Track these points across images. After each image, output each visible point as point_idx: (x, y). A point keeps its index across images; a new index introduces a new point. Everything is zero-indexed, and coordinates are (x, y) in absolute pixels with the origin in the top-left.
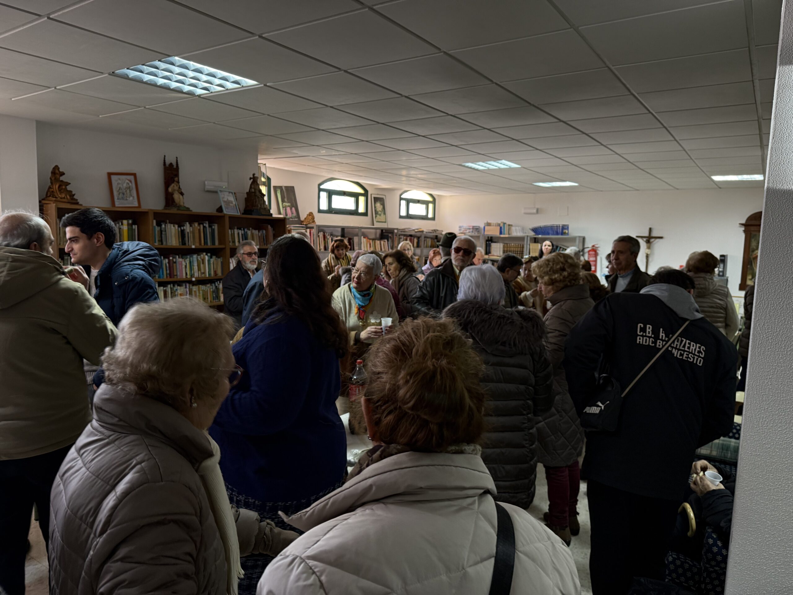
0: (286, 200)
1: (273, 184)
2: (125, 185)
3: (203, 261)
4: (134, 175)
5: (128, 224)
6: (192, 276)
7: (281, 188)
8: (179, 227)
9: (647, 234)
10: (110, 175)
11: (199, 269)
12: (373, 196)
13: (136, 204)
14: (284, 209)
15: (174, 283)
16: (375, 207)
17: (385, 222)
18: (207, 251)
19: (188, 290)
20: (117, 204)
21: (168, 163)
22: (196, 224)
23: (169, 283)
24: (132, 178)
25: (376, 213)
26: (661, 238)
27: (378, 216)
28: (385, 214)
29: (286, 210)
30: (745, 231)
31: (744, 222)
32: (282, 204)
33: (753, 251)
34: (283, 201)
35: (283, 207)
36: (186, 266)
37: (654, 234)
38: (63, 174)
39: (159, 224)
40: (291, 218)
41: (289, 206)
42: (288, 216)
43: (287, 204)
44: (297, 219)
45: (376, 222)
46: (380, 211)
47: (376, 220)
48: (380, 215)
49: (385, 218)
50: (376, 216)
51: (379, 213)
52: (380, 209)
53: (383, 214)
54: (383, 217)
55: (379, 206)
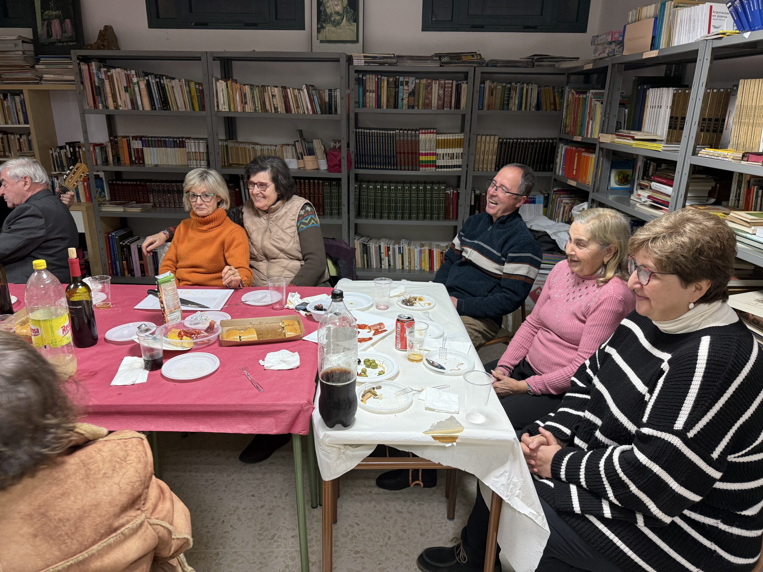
0: (52, 4)
14: (46, 23)
16: (319, 4)
17: (357, 41)
25: (322, 17)
27: (329, 28)
28: (356, 20)
32: (42, 13)
34: (44, 7)
41: (56, 17)
42: (54, 38)
43: (54, 13)
44: (75, 43)
45: (322, 42)
46: (337, 13)
47: (322, 36)
48: (337, 24)
49: (352, 30)
50: (323, 27)
51: (333, 19)
52: (339, 7)
53: (348, 20)
54: (346, 28)
55: (334, 1)
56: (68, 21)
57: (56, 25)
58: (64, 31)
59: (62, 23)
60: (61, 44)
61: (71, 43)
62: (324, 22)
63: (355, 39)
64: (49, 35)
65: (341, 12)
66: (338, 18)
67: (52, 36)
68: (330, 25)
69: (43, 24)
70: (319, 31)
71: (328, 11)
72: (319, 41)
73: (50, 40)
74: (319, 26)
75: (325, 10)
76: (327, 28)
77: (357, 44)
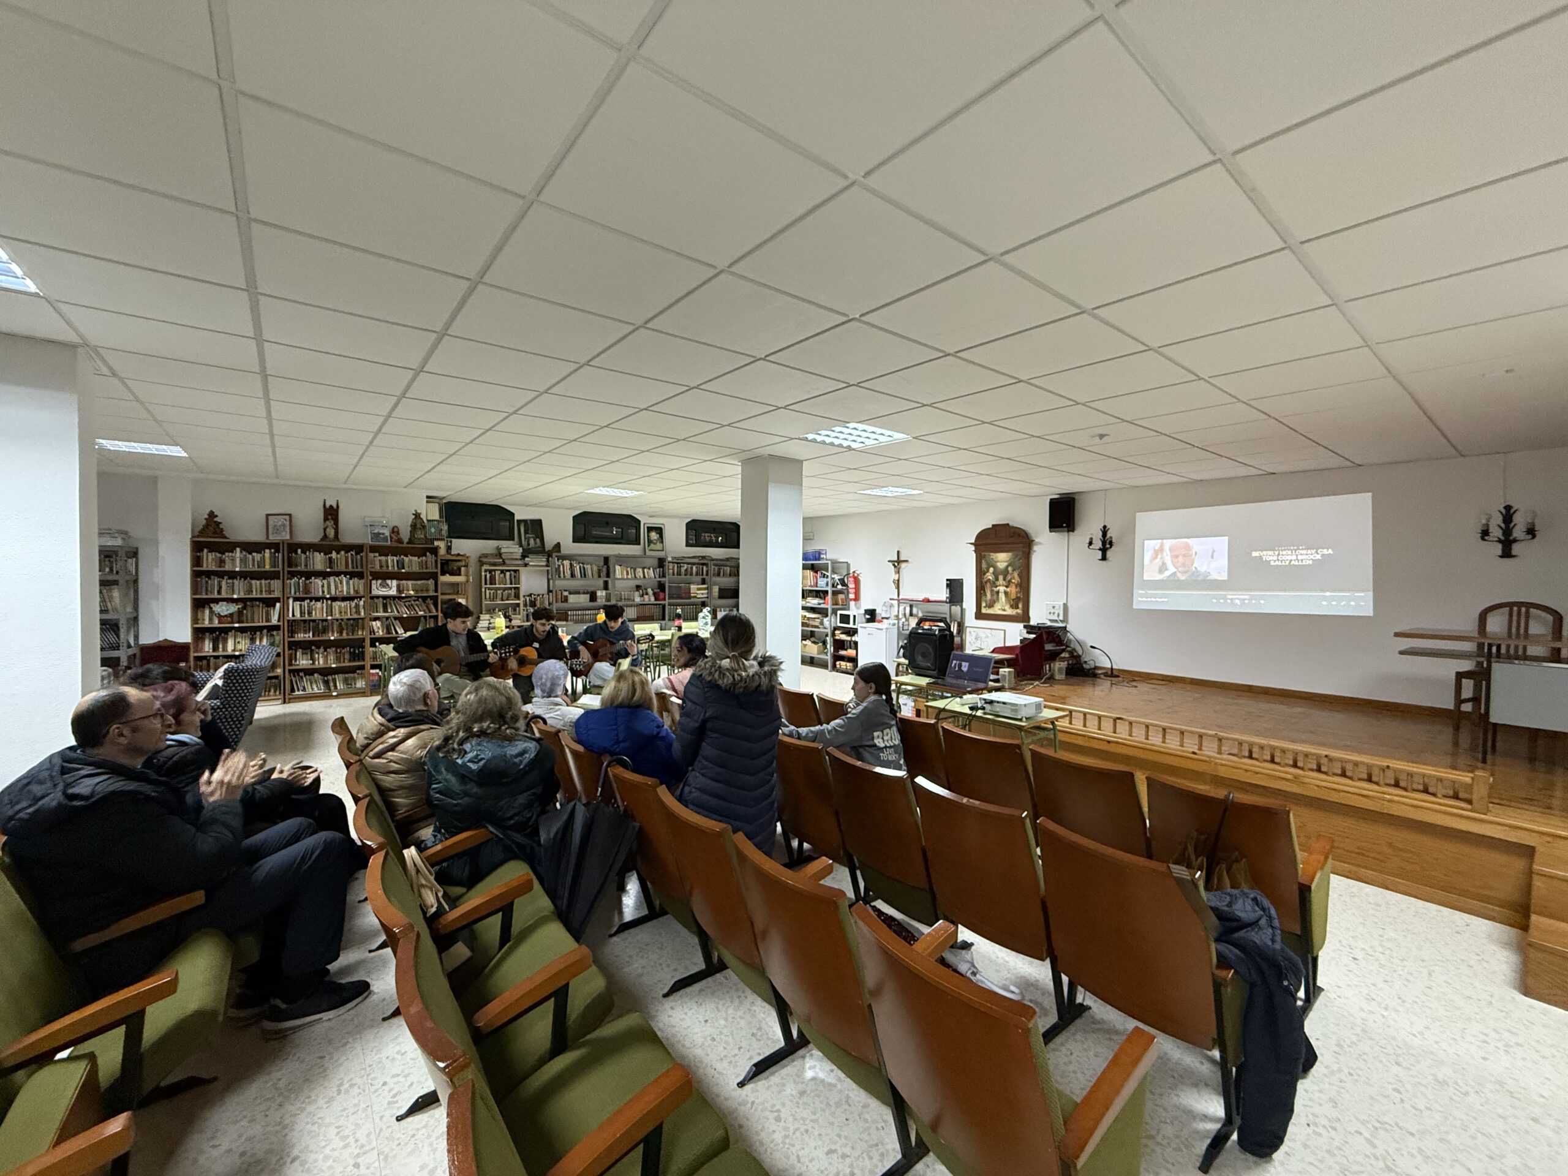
0: (530, 532)
1: (517, 518)
2: (280, 523)
3: (341, 582)
4: (290, 515)
5: (271, 553)
6: (329, 592)
7: (525, 521)
8: (325, 554)
9: (896, 559)
10: (268, 515)
11: (336, 587)
13: (288, 537)
15: (311, 599)
16: (648, 536)
18: (345, 574)
19: (325, 605)
20: (271, 537)
21: (328, 506)
22: (343, 553)
23: (307, 598)
24: (287, 517)
25: (650, 542)
26: (906, 561)
27: (652, 545)
28: (662, 542)
30: (975, 551)
31: (973, 541)
33: (984, 574)
35: (525, 539)
36: (323, 586)
37: (902, 558)
38: (216, 516)
39: (304, 552)
42: (531, 547)
43: (530, 536)
44: (541, 549)
45: (648, 550)
46: (654, 540)
48: (655, 544)
49: (662, 547)
51: (653, 542)
53: (659, 543)
54: (659, 546)
55: (654, 536)
56: (538, 540)
57: (532, 541)
58: (536, 543)
59: (535, 540)
60: (534, 550)
61: (539, 549)
62: (649, 545)
64: (529, 545)
69: (525, 541)
72: (646, 550)
73: (529, 548)
75: (650, 539)
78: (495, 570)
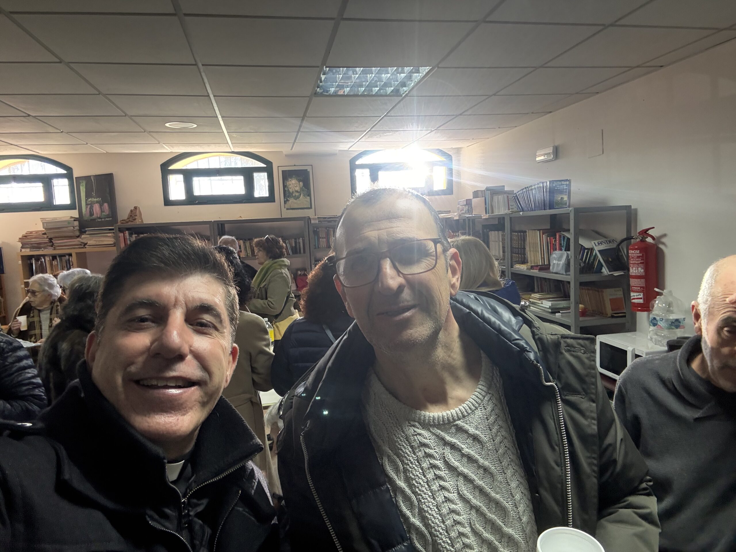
0: (94, 194)
1: (76, 174)
7: (87, 178)
12: (281, 169)
14: (89, 206)
16: (284, 186)
17: (311, 208)
25: (287, 194)
27: (291, 200)
28: (309, 195)
29: (91, 208)
32: (86, 200)
34: (88, 196)
35: (87, 204)
40: (100, 218)
41: (97, 202)
42: (95, 216)
43: (95, 200)
44: (111, 219)
45: (287, 209)
46: (297, 191)
47: (287, 206)
48: (297, 198)
49: (307, 201)
50: (288, 200)
51: (294, 195)
52: (297, 188)
53: (304, 195)
54: (303, 200)
55: (294, 184)
56: (106, 205)
57: (96, 208)
58: (102, 211)
59: (101, 206)
60: (100, 220)
61: (108, 219)
62: (288, 197)
63: (310, 207)
64: (91, 214)
65: (299, 191)
66: (297, 194)
67: (93, 215)
68: (292, 199)
69: (86, 207)
70: (285, 202)
71: (291, 190)
72: (286, 209)
73: (91, 218)
74: (285, 200)
75: (288, 190)
76: (291, 201)
77: (311, 210)
78: (44, 256)
